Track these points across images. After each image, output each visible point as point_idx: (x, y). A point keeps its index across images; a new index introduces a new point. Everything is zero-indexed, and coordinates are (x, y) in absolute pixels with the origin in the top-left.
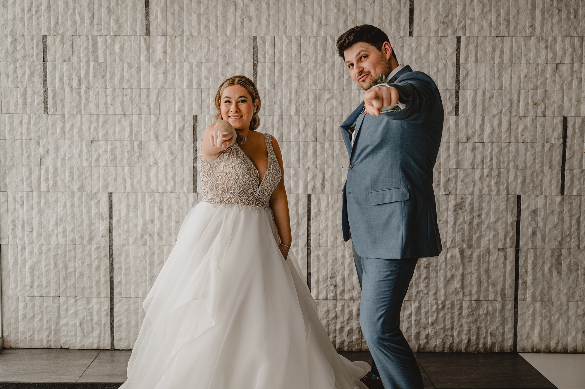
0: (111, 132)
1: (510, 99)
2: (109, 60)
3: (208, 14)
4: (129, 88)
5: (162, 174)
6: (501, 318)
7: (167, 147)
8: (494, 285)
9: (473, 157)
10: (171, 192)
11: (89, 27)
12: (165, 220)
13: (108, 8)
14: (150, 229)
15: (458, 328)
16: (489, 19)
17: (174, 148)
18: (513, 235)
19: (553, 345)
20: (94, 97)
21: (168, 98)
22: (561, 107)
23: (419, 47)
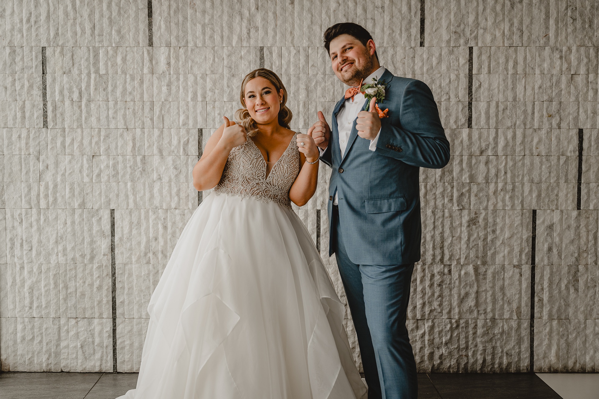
0: (113, 146)
1: (524, 111)
2: (110, 72)
3: (213, 24)
4: (132, 100)
5: (166, 189)
6: (516, 337)
7: (171, 162)
8: (509, 303)
9: (487, 170)
10: (176, 209)
11: (90, 38)
12: (169, 237)
13: (110, 18)
14: (153, 247)
15: (473, 348)
16: (502, 28)
17: (178, 162)
18: (528, 251)
19: (570, 364)
20: (96, 110)
21: (172, 111)
22: (576, 119)
23: (430, 57)
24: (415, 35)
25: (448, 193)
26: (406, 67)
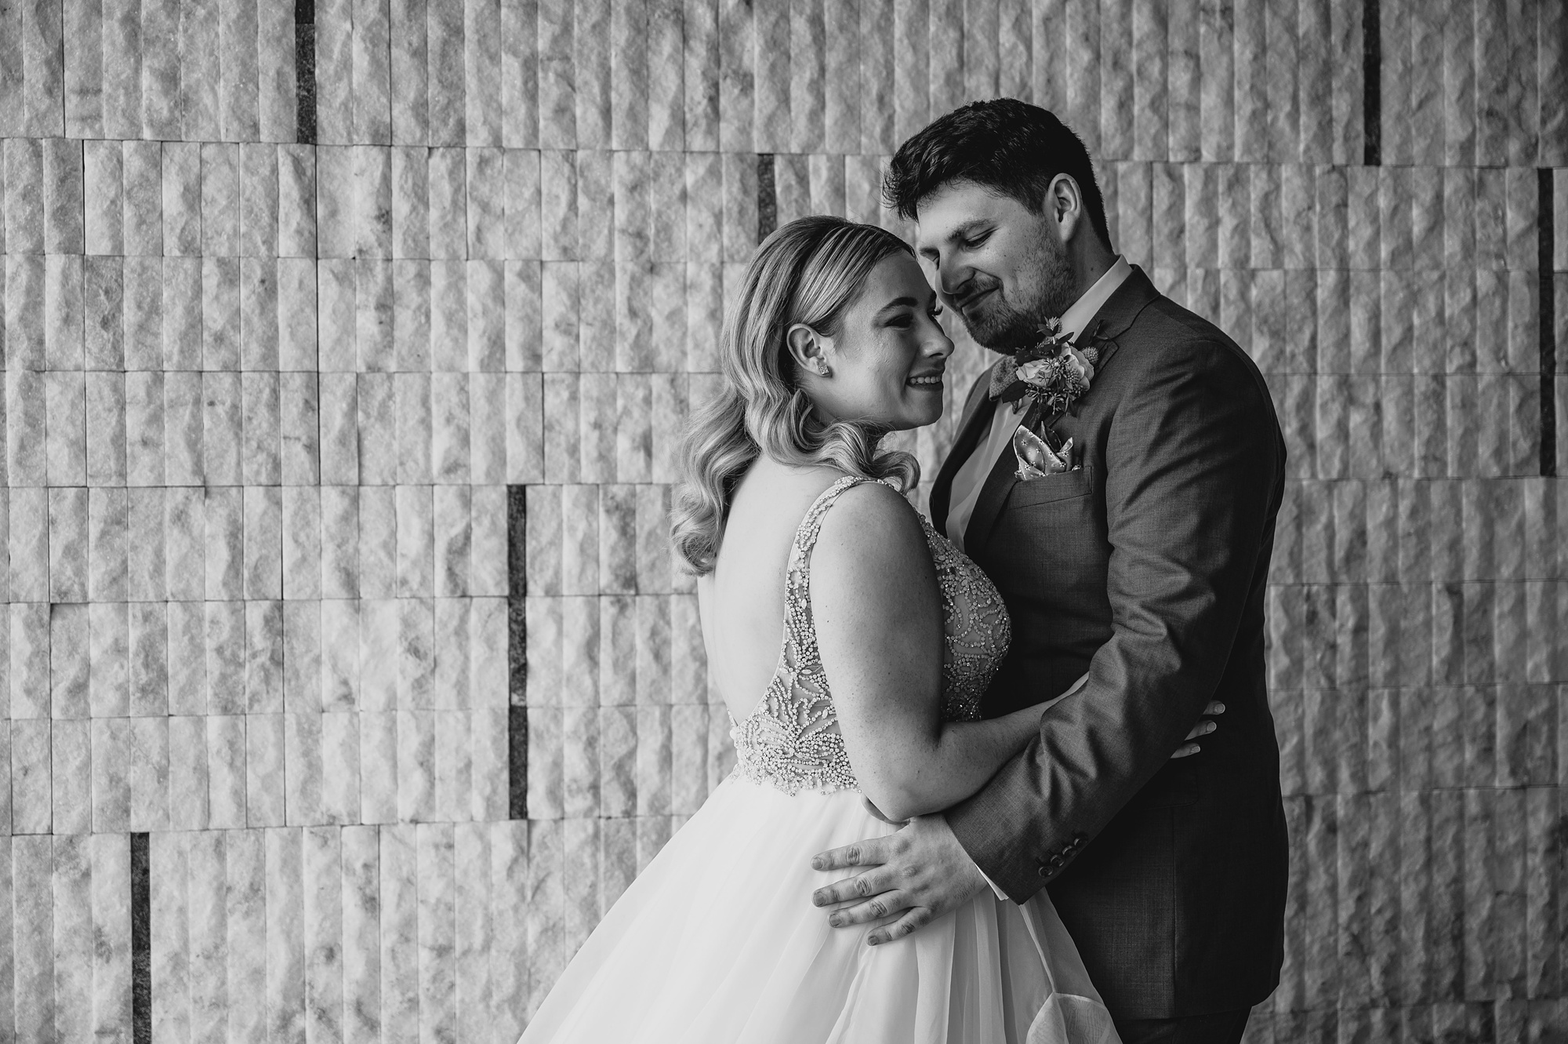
0: (141, 564)
2: (133, 247)
3: (566, 59)
4: (225, 369)
5: (375, 742)
7: (396, 627)
10: (415, 821)
11: (44, 103)
12: (386, 943)
13: (130, 21)
14: (320, 986)
17: (426, 627)
20: (66, 410)
21: (398, 414)
23: (1402, 206)
24: (1345, 119)
25: (1476, 725)
26: (1317, 243)
